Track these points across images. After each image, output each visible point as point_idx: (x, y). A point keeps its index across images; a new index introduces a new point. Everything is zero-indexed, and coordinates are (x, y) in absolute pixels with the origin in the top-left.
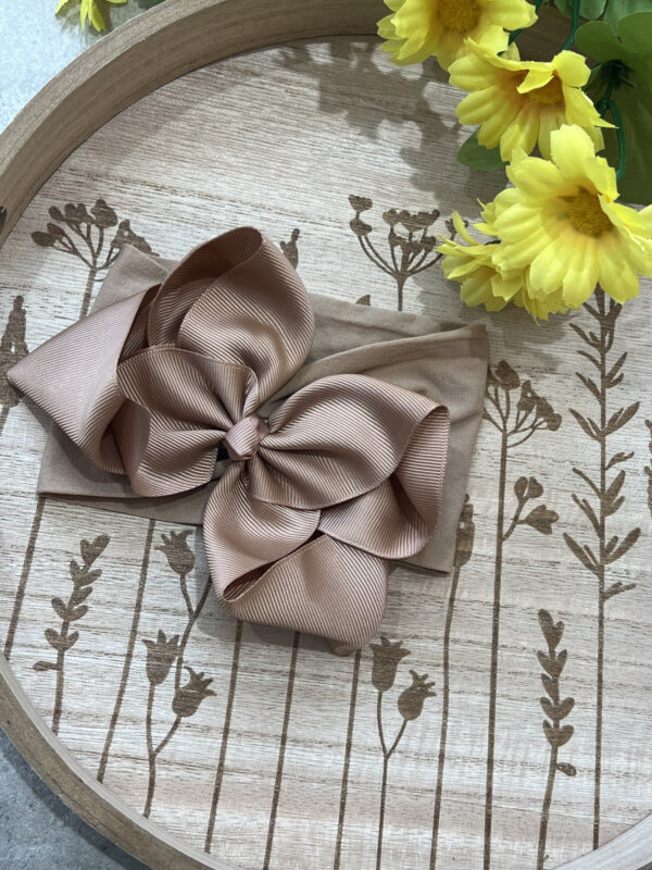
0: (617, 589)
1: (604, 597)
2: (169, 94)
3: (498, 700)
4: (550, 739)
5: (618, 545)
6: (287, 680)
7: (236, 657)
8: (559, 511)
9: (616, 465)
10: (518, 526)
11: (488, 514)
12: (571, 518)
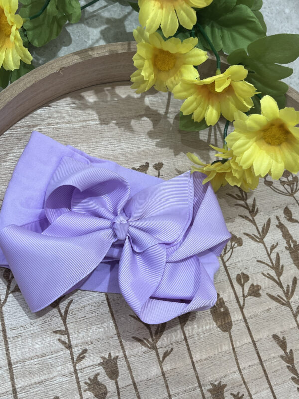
1: (295, 316)
5: (290, 290)
8: (259, 284)
9: (273, 251)
10: (246, 299)
11: (231, 299)
12: (266, 285)
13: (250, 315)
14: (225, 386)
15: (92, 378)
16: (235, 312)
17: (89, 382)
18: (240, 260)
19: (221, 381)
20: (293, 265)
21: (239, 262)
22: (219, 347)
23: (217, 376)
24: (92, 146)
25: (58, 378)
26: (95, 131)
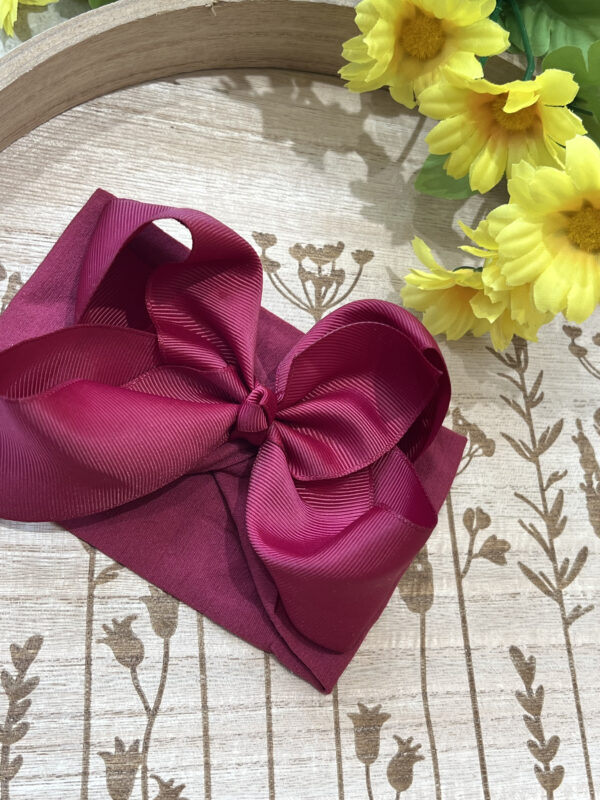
0: (578, 613)
1: (567, 623)
2: (46, 134)
3: (486, 752)
4: (544, 783)
5: (570, 567)
6: (266, 770)
7: (207, 754)
8: (509, 539)
9: (554, 485)
10: (473, 560)
11: (443, 552)
12: (523, 545)
13: (474, 593)
14: (386, 717)
15: (120, 620)
16: (444, 581)
17: (111, 626)
18: (480, 481)
19: (380, 706)
20: (588, 523)
21: (478, 485)
22: (394, 638)
23: (376, 693)
24: (239, 181)
25: (52, 600)
26: (254, 155)
